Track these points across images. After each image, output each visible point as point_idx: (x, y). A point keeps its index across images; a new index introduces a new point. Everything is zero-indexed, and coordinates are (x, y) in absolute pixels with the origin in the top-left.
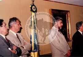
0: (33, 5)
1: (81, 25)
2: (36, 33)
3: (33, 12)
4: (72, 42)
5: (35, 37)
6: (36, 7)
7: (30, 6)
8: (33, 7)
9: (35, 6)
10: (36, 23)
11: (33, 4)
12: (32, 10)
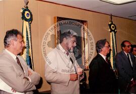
0: (27, 9)
1: (104, 45)
2: (30, 57)
3: (26, 20)
4: (89, 71)
5: (29, 62)
6: (31, 13)
7: (22, 11)
8: (27, 12)
9: (29, 11)
10: (29, 39)
11: (27, 7)
12: (24, 18)
